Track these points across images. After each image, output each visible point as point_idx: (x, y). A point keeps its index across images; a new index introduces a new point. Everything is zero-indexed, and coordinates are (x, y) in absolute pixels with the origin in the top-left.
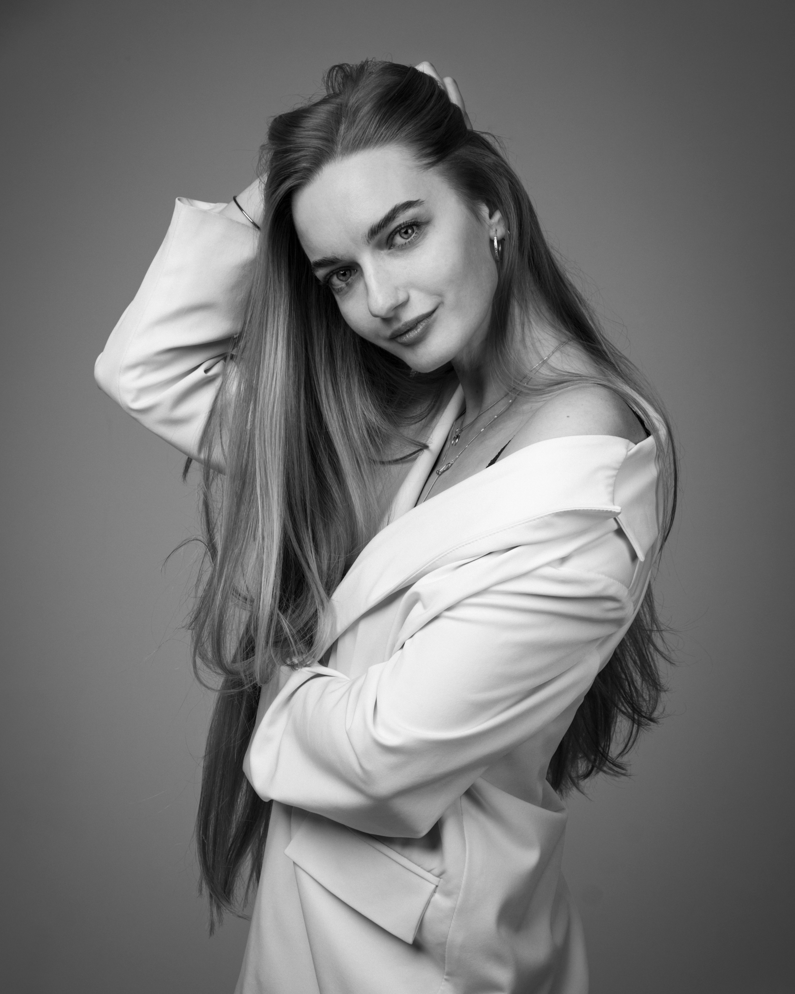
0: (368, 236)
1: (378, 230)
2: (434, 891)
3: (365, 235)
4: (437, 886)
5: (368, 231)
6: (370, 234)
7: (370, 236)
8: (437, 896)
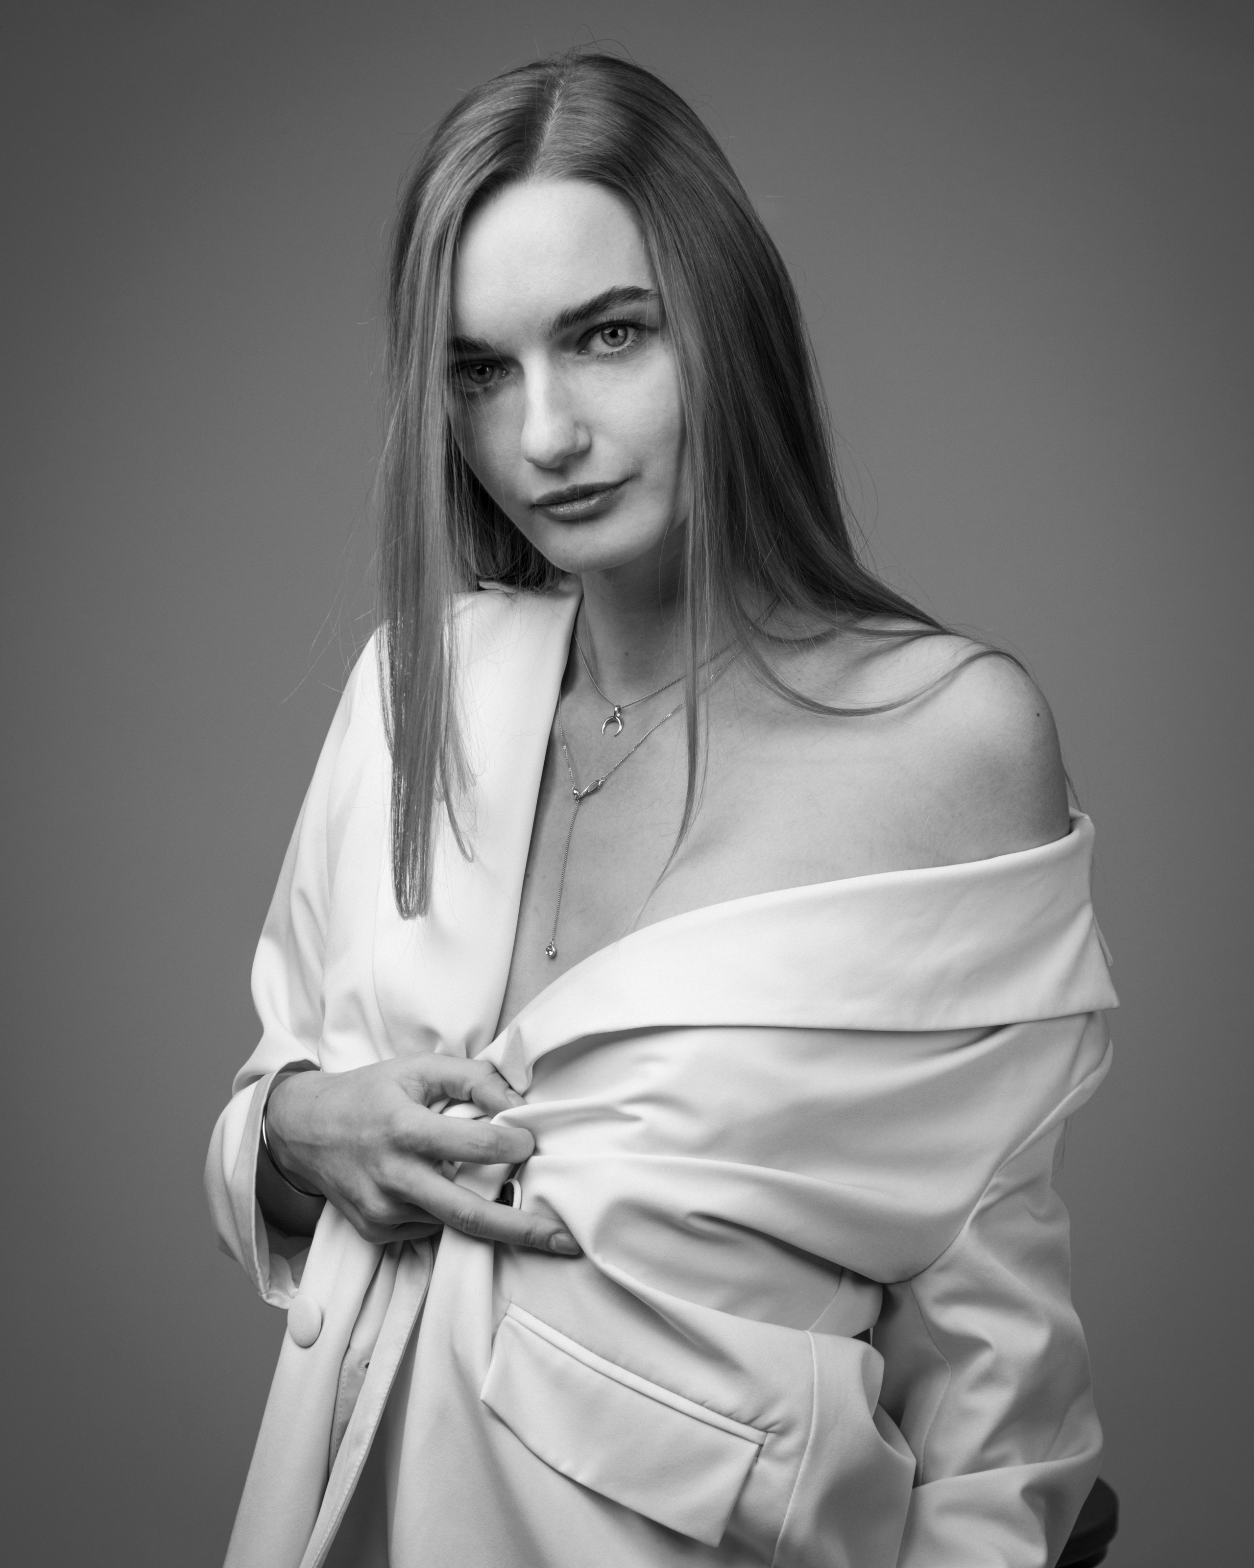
0: (554, 325)
1: (573, 319)
2: (758, 1455)
3: (549, 323)
4: (761, 1446)
5: (556, 317)
6: (557, 324)
7: (556, 327)
8: (762, 1463)
